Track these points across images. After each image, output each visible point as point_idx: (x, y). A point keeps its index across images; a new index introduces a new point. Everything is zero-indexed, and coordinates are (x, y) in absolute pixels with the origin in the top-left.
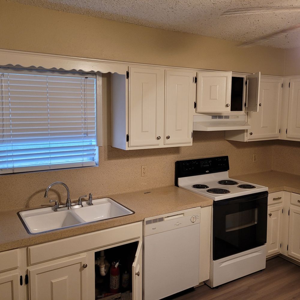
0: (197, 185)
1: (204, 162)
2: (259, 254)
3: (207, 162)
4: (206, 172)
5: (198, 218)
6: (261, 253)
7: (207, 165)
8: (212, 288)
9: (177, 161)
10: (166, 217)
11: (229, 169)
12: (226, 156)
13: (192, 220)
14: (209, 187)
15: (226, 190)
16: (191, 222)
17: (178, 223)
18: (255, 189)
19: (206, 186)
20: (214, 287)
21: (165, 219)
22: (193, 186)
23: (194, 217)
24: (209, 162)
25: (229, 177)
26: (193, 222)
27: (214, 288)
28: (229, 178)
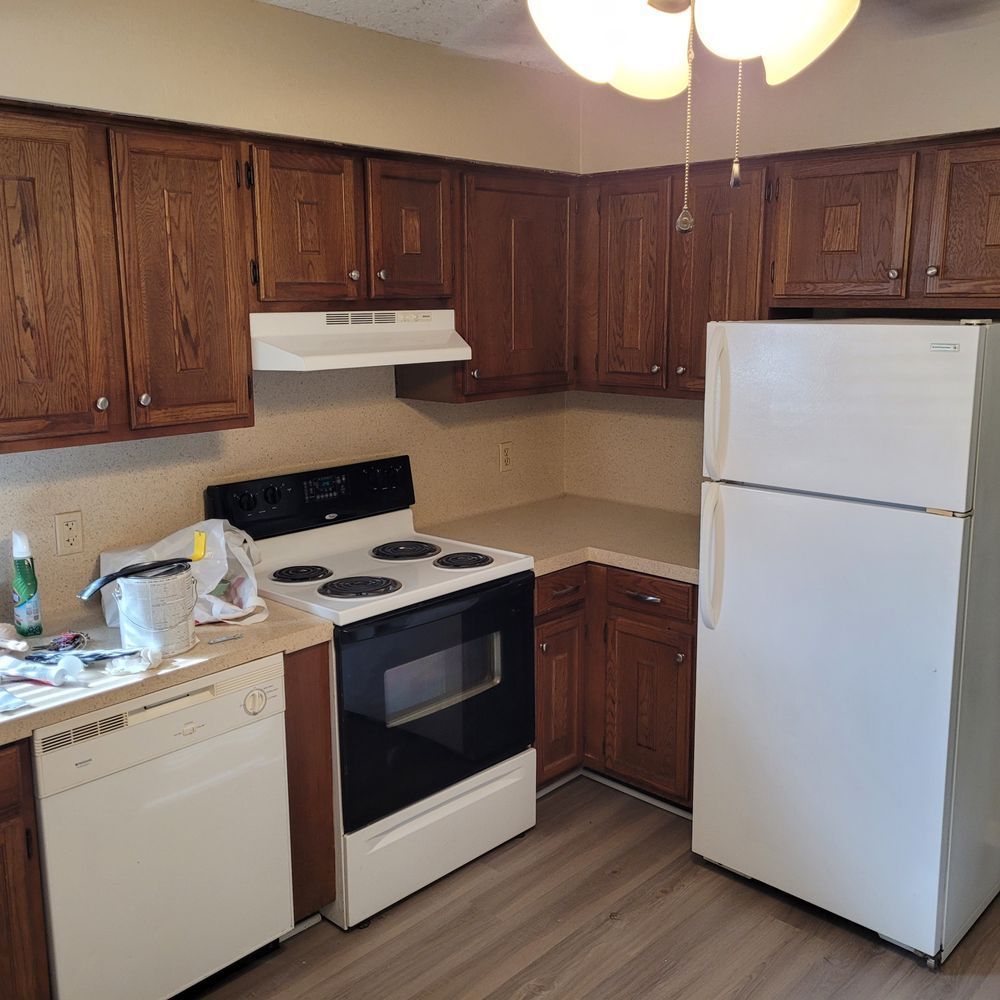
0: (287, 570)
1: (317, 484)
2: (512, 781)
3: (328, 484)
4: (327, 517)
5: (274, 693)
6: (516, 780)
7: (329, 492)
8: (346, 929)
9: (209, 487)
10: (132, 713)
11: (414, 502)
12: (402, 455)
13: (249, 707)
14: (331, 574)
15: (388, 580)
16: (248, 712)
17: (190, 727)
18: (490, 565)
19: (323, 569)
20: (351, 925)
21: (131, 720)
22: (275, 575)
23: (256, 692)
24: (339, 481)
25: (416, 530)
26: (255, 714)
27: (351, 929)
28: (414, 533)
